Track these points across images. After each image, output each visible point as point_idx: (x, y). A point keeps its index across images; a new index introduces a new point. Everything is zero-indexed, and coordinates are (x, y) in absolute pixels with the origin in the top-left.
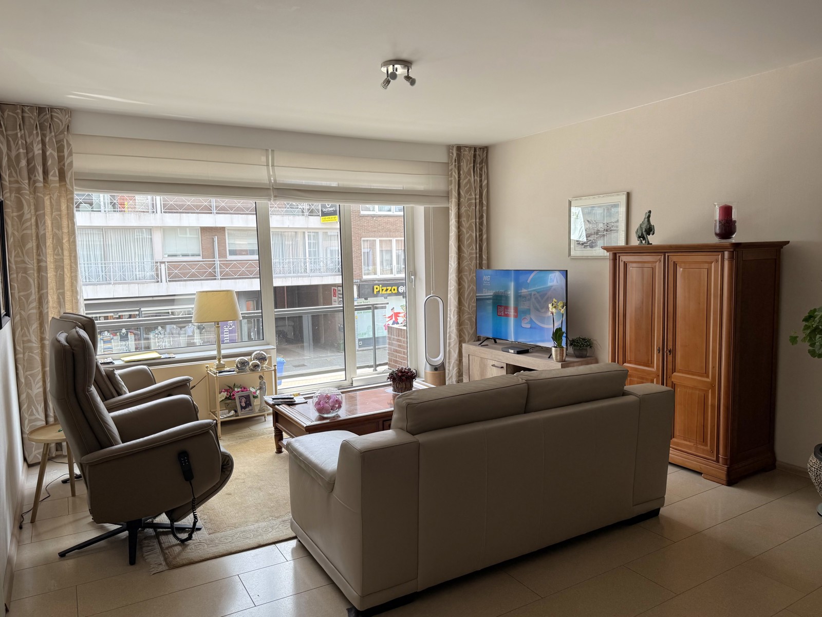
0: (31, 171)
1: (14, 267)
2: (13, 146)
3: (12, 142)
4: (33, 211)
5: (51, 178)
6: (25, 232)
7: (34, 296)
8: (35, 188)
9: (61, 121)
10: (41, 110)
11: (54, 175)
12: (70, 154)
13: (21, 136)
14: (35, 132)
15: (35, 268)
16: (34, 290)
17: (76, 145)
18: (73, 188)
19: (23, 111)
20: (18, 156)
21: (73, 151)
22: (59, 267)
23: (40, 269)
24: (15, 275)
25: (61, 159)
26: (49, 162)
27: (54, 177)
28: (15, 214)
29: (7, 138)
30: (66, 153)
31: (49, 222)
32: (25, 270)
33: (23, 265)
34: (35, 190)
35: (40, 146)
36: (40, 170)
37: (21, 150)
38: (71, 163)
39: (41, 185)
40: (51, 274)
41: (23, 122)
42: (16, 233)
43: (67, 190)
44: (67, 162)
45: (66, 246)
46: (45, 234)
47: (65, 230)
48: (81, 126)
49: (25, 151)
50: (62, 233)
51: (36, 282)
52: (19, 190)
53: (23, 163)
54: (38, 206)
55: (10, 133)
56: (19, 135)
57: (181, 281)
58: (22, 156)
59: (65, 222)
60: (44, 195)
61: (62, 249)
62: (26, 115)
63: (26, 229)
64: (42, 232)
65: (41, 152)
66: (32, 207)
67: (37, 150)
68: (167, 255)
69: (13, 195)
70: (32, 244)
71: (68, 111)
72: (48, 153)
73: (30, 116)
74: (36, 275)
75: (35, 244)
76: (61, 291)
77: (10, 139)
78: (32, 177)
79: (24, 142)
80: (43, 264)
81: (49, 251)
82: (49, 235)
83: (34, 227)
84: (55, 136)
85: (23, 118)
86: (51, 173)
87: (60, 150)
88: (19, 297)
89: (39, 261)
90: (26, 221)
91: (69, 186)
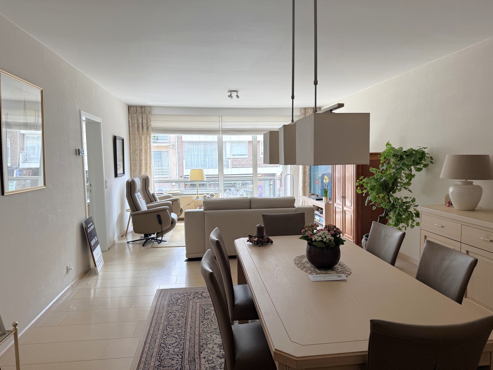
0: (138, 128)
1: (132, 159)
2: (133, 119)
3: (133, 118)
4: (139, 141)
5: (144, 130)
6: (136, 148)
7: (138, 169)
8: (140, 133)
9: (148, 110)
10: (142, 107)
11: (145, 129)
12: (150, 121)
13: (136, 117)
14: (140, 115)
15: (139, 160)
16: (138, 167)
17: (152, 118)
18: (150, 132)
19: (136, 108)
20: (134, 123)
21: (151, 120)
22: (146, 160)
23: (140, 160)
24: (132, 162)
25: (147, 123)
26: (144, 125)
27: (145, 130)
28: (133, 142)
29: (132, 117)
30: (149, 121)
31: (144, 144)
32: (136, 160)
33: (135, 159)
34: (139, 134)
35: (141, 119)
36: (141, 127)
37: (136, 121)
38: (150, 125)
39: (141, 132)
40: (143, 162)
41: (137, 112)
42: (133, 148)
43: (149, 134)
44: (149, 124)
45: (148, 152)
46: (142, 148)
47: (148, 147)
48: (154, 112)
49: (137, 121)
50: (147, 148)
51: (139, 164)
52: (135, 134)
53: (136, 125)
54: (141, 139)
55: (132, 115)
56: (135, 116)
57: (238, 167)
58: (136, 123)
59: (148, 144)
60: (142, 135)
61: (147, 154)
62: (137, 109)
63: (136, 147)
64: (141, 148)
65: (141, 121)
66: (139, 140)
67: (140, 121)
68: (232, 155)
69: (133, 136)
70: (138, 152)
71: (150, 107)
72: (143, 122)
73: (139, 110)
74: (139, 162)
75: (139, 152)
76: (146, 167)
77: (133, 117)
78: (139, 129)
79: (137, 118)
80: (141, 158)
81: (143, 154)
82: (143, 149)
83: (139, 146)
84: (146, 116)
85: (136, 110)
86: (144, 128)
87: (147, 120)
88: (133, 169)
89: (140, 157)
90: (136, 144)
91: (149, 133)
